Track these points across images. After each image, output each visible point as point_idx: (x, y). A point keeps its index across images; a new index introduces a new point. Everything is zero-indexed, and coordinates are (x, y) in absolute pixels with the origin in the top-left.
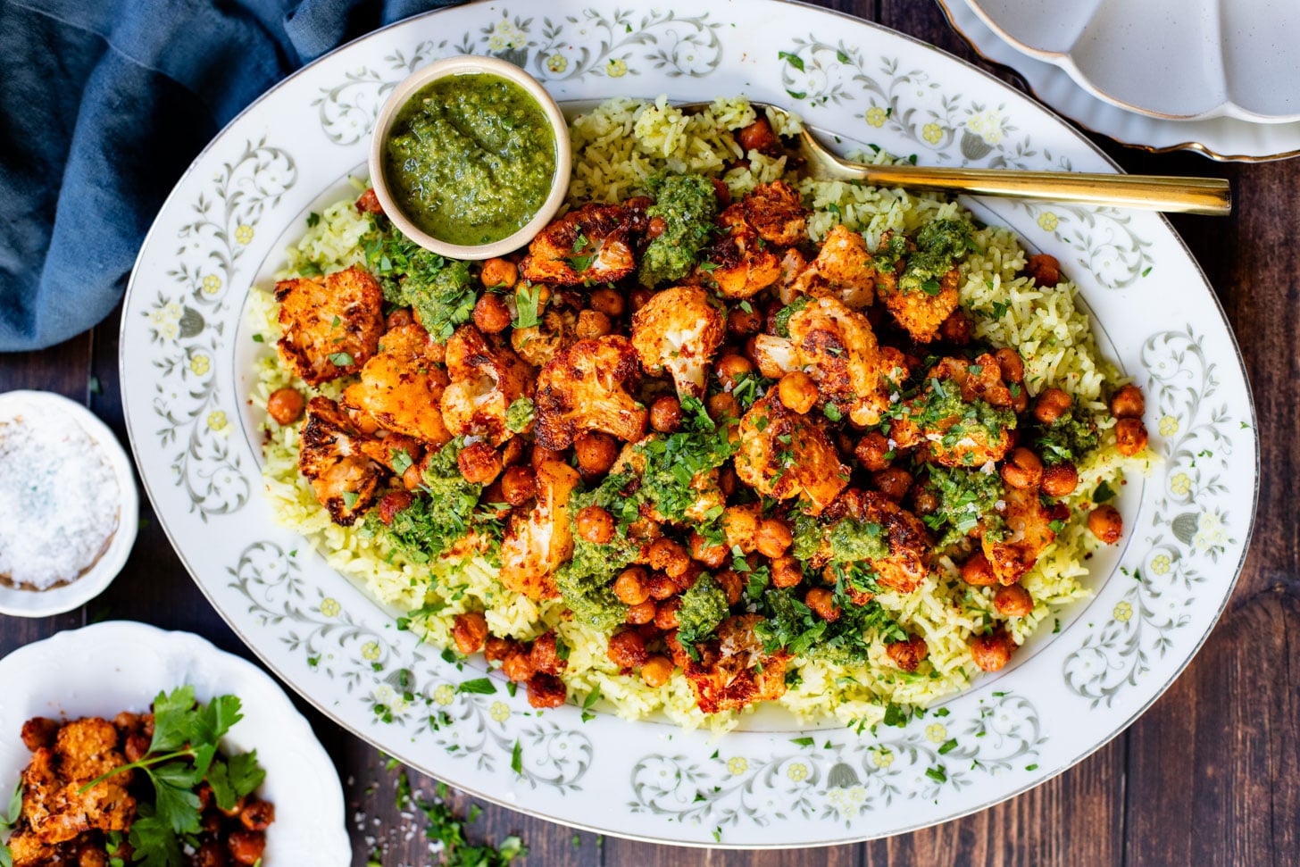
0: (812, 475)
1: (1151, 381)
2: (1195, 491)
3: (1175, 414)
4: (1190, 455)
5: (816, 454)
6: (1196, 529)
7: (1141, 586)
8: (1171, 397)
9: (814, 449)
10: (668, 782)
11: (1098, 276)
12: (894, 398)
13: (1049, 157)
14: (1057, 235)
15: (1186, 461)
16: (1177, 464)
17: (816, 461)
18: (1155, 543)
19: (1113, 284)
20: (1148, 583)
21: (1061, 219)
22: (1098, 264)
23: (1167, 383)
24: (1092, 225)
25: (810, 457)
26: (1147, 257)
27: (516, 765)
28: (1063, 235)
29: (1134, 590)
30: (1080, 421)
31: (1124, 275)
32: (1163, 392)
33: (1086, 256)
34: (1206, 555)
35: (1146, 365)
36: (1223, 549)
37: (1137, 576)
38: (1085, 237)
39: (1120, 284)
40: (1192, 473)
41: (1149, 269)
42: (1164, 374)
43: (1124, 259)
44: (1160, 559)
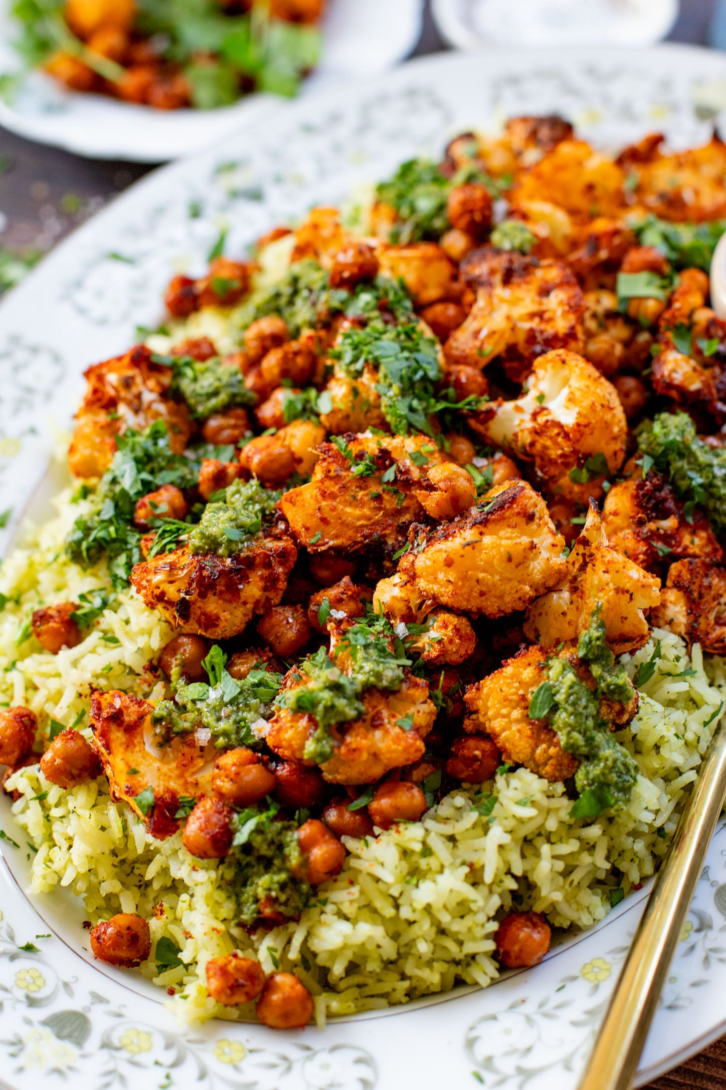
0: (333, 496)
1: (308, 1048)
2: (117, 1054)
3: (244, 1065)
4: (175, 1064)
5: (358, 512)
6: (59, 1036)
7: (12, 948)
8: (273, 1066)
9: (366, 511)
10: (27, 377)
11: (494, 1018)
12: (401, 629)
13: (695, 985)
14: (574, 979)
15: (168, 1057)
16: (168, 1046)
17: (348, 510)
18: (66, 985)
19: (474, 1034)
20: (13, 957)
21: (596, 987)
22: (513, 1022)
23: (296, 1067)
24: (575, 1024)
25: (355, 502)
26: (501, 1082)
27: (116, 257)
28: (571, 988)
29: (12, 938)
30: (283, 887)
31: (482, 1050)
32: (285, 1058)
33: (530, 1008)
34: (16, 1035)
35: (334, 1049)
36: (13, 1055)
37: (29, 948)
38: (559, 1012)
39: (470, 1043)
40: (147, 1059)
41: (480, 1079)
42: (312, 1067)
43: (508, 1054)
44: (39, 982)
